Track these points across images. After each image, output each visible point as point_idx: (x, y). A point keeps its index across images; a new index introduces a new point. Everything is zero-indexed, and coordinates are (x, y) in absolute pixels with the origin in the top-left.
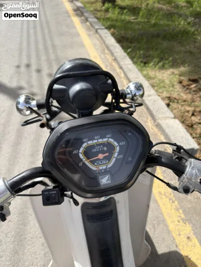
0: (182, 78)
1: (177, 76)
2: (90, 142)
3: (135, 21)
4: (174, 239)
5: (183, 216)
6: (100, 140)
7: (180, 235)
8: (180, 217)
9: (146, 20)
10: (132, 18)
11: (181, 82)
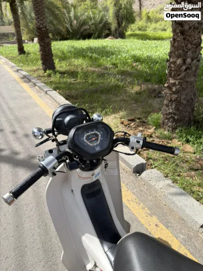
0: (123, 120)
1: (119, 119)
2: (88, 134)
3: (75, 82)
4: (147, 229)
5: (149, 212)
6: (92, 133)
7: (150, 225)
8: (147, 213)
9: (84, 81)
10: (72, 80)
11: (123, 123)
